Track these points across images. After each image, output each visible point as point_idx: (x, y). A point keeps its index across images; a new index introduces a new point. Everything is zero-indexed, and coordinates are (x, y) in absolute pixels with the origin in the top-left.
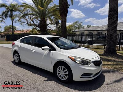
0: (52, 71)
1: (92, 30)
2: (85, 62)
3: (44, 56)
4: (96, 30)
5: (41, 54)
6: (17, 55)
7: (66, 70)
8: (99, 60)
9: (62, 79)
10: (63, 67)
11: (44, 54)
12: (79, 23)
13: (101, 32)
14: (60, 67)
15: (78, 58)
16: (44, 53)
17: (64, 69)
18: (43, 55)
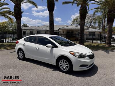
0: (55, 64)
1: (33, 30)
2: (82, 56)
4: (36, 30)
6: (22, 53)
7: (67, 63)
8: (92, 54)
9: (64, 70)
10: (65, 60)
14: (62, 60)
15: (76, 53)
16: (48, 50)
17: (66, 62)
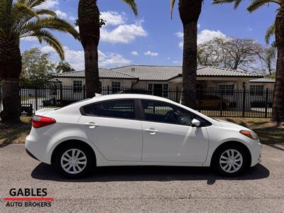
0: (208, 164)
1: (103, 78)
3: (186, 139)
4: (109, 78)
5: (180, 137)
7: (239, 155)
9: (232, 172)
11: (188, 135)
12: (41, 55)
13: (119, 83)
18: (184, 136)
